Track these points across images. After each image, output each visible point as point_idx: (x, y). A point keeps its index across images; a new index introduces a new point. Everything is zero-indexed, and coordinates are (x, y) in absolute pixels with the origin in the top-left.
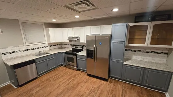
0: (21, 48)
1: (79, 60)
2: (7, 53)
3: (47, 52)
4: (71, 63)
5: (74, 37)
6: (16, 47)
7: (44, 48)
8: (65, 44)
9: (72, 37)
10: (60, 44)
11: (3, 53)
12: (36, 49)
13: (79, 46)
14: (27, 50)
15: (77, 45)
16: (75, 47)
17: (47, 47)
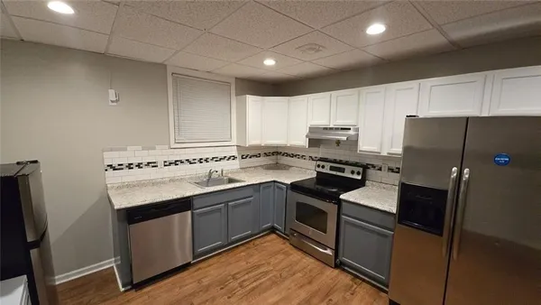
0: (159, 155)
1: (347, 222)
2: (119, 167)
3: (230, 176)
4: (310, 231)
5: (331, 129)
6: (148, 149)
7: (224, 162)
8: (290, 153)
9: (326, 129)
10: (273, 154)
11: (111, 166)
12: (200, 161)
13: (347, 163)
14: (176, 163)
15: (338, 158)
16: (332, 168)
17: (234, 158)
